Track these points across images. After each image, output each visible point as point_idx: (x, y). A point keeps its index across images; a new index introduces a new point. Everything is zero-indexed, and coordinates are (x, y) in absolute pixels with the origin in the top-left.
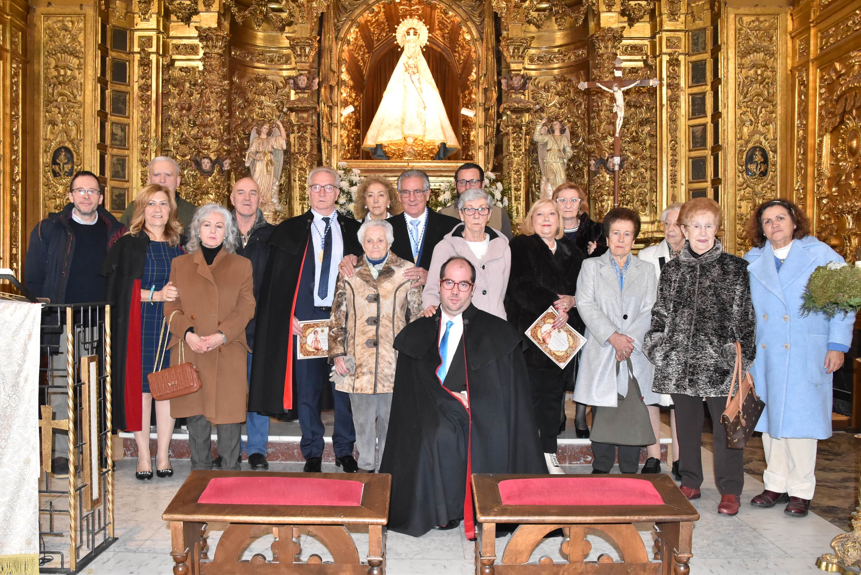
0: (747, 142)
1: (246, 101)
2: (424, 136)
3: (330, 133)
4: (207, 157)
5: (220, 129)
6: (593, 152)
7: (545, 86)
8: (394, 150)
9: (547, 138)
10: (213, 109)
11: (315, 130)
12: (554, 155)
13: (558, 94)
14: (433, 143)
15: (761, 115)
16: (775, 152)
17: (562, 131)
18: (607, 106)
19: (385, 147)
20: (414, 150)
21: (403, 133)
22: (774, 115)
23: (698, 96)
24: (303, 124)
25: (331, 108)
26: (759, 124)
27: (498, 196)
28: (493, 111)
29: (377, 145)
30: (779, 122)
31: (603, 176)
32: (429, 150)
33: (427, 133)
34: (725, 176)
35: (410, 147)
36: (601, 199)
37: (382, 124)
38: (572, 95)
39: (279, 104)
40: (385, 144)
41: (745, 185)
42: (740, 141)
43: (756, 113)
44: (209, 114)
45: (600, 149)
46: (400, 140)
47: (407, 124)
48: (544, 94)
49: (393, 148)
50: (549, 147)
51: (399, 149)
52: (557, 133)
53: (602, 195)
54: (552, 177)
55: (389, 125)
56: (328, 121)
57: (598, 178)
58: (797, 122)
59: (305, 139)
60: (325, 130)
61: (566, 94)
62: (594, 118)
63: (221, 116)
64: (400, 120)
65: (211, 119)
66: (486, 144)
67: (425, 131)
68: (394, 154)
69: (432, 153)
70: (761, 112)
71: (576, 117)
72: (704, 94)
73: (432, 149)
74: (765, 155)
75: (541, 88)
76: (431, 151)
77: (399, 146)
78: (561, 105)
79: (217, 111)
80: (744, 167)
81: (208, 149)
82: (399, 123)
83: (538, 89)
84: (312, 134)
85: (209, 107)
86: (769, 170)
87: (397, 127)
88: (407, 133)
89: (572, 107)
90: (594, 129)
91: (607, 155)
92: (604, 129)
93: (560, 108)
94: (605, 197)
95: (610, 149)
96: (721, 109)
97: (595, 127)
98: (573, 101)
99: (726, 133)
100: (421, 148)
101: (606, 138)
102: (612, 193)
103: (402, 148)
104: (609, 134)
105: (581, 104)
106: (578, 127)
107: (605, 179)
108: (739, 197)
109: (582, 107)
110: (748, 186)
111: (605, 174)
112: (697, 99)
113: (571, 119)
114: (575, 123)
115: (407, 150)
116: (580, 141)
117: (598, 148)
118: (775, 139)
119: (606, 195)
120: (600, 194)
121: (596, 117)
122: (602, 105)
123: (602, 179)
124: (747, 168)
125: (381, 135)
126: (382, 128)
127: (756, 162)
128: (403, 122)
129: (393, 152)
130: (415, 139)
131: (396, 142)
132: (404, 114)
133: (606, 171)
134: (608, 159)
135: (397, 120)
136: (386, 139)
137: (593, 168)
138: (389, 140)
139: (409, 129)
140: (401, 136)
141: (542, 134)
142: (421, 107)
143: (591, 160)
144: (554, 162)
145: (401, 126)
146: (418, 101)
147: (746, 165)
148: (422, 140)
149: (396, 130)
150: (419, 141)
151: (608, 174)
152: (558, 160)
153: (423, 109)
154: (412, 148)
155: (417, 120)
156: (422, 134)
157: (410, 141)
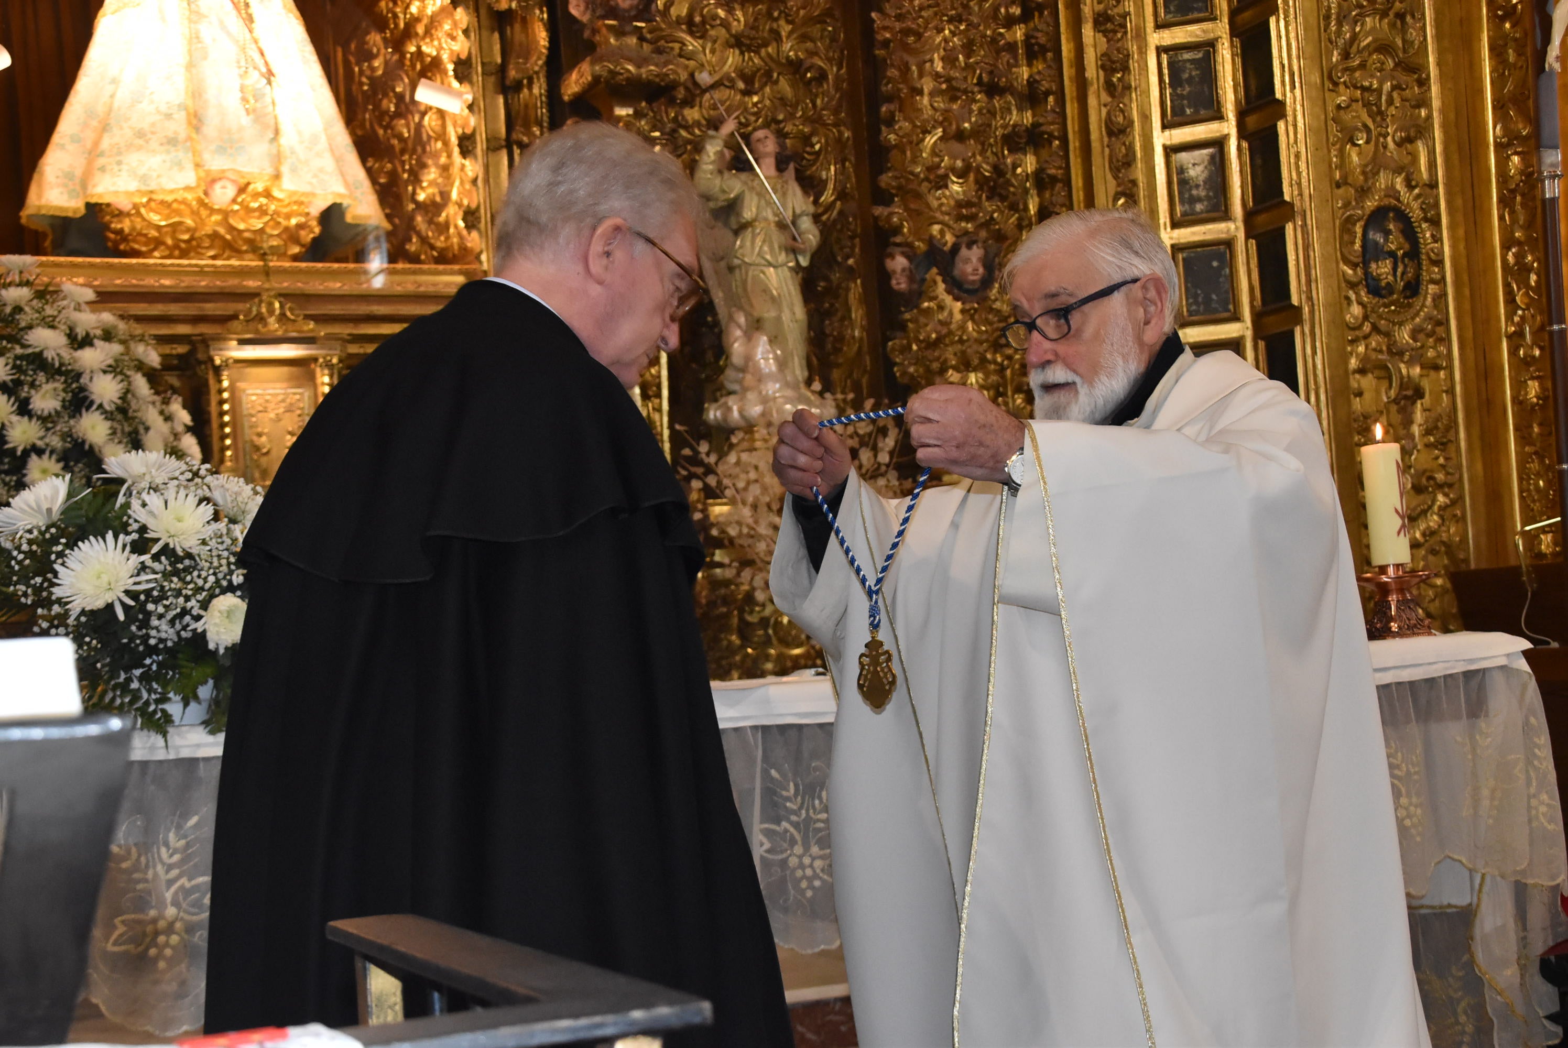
0: (1363, 192)
2: (277, 176)
6: (897, 230)
7: (690, 16)
8: (158, 228)
9: (735, 184)
12: (767, 240)
13: (738, 42)
14: (302, 203)
15: (1392, 110)
16: (1435, 222)
18: (937, 76)
19: (120, 214)
20: (231, 229)
21: (198, 165)
22: (1423, 113)
23: (1187, 56)
26: (1389, 139)
28: (536, 92)
29: (89, 206)
30: (1438, 134)
31: (941, 308)
32: (287, 229)
33: (285, 169)
34: (1310, 298)
35: (216, 218)
37: (105, 128)
38: (787, 46)
40: (124, 204)
41: (1367, 328)
42: (1341, 191)
43: (1378, 106)
45: (921, 217)
46: (187, 189)
47: (210, 129)
48: (692, 44)
49: (155, 218)
50: (748, 214)
51: (175, 227)
53: (942, 368)
54: (769, 314)
55: (140, 134)
57: (928, 313)
58: (1492, 131)
61: (766, 45)
62: (890, 122)
64: (181, 116)
67: (278, 159)
68: (158, 243)
69: (294, 239)
70: (1390, 102)
71: (806, 120)
72: (1209, 46)
73: (300, 226)
74: (1410, 232)
75: (679, 22)
76: (292, 235)
77: (178, 212)
78: (748, 79)
80: (1359, 271)
82: (179, 126)
83: (670, 25)
86: (1425, 276)
87: (172, 142)
88: (215, 163)
89: (785, 86)
90: (894, 154)
91: (949, 238)
92: (934, 152)
93: (748, 93)
94: (953, 375)
95: (960, 218)
96: (1284, 95)
97: (900, 147)
98: (795, 67)
99: (1303, 166)
100: (258, 224)
101: (942, 183)
102: (976, 362)
103: (189, 222)
104: (953, 170)
105: (822, 76)
106: (818, 154)
107: (951, 314)
108: (1353, 363)
109: (829, 86)
110: (1375, 329)
111: (948, 299)
112: (1188, 65)
113: (789, 128)
114: (806, 140)
115: (208, 230)
116: (828, 196)
117: (914, 214)
118: (1433, 185)
119: (955, 368)
120: (935, 366)
121: (898, 116)
122: (921, 75)
123: (942, 316)
124: (1367, 273)
125: (103, 169)
126: (105, 143)
127: (1392, 254)
128: (196, 121)
129: (154, 233)
130: (242, 190)
131: (169, 198)
132: (197, 93)
133: (949, 292)
134: (955, 249)
135: (169, 116)
136: (133, 186)
137: (900, 284)
138: (143, 188)
139: (221, 150)
140: (189, 177)
141: (720, 172)
142: (256, 73)
143: (892, 257)
144: (770, 264)
145: (189, 138)
146: (243, 49)
147: (1366, 264)
148: (267, 194)
149: (168, 152)
150: (256, 195)
151: (956, 299)
152: (782, 257)
153: (265, 81)
154: (225, 222)
155: (246, 120)
156: (270, 171)
157: (223, 195)
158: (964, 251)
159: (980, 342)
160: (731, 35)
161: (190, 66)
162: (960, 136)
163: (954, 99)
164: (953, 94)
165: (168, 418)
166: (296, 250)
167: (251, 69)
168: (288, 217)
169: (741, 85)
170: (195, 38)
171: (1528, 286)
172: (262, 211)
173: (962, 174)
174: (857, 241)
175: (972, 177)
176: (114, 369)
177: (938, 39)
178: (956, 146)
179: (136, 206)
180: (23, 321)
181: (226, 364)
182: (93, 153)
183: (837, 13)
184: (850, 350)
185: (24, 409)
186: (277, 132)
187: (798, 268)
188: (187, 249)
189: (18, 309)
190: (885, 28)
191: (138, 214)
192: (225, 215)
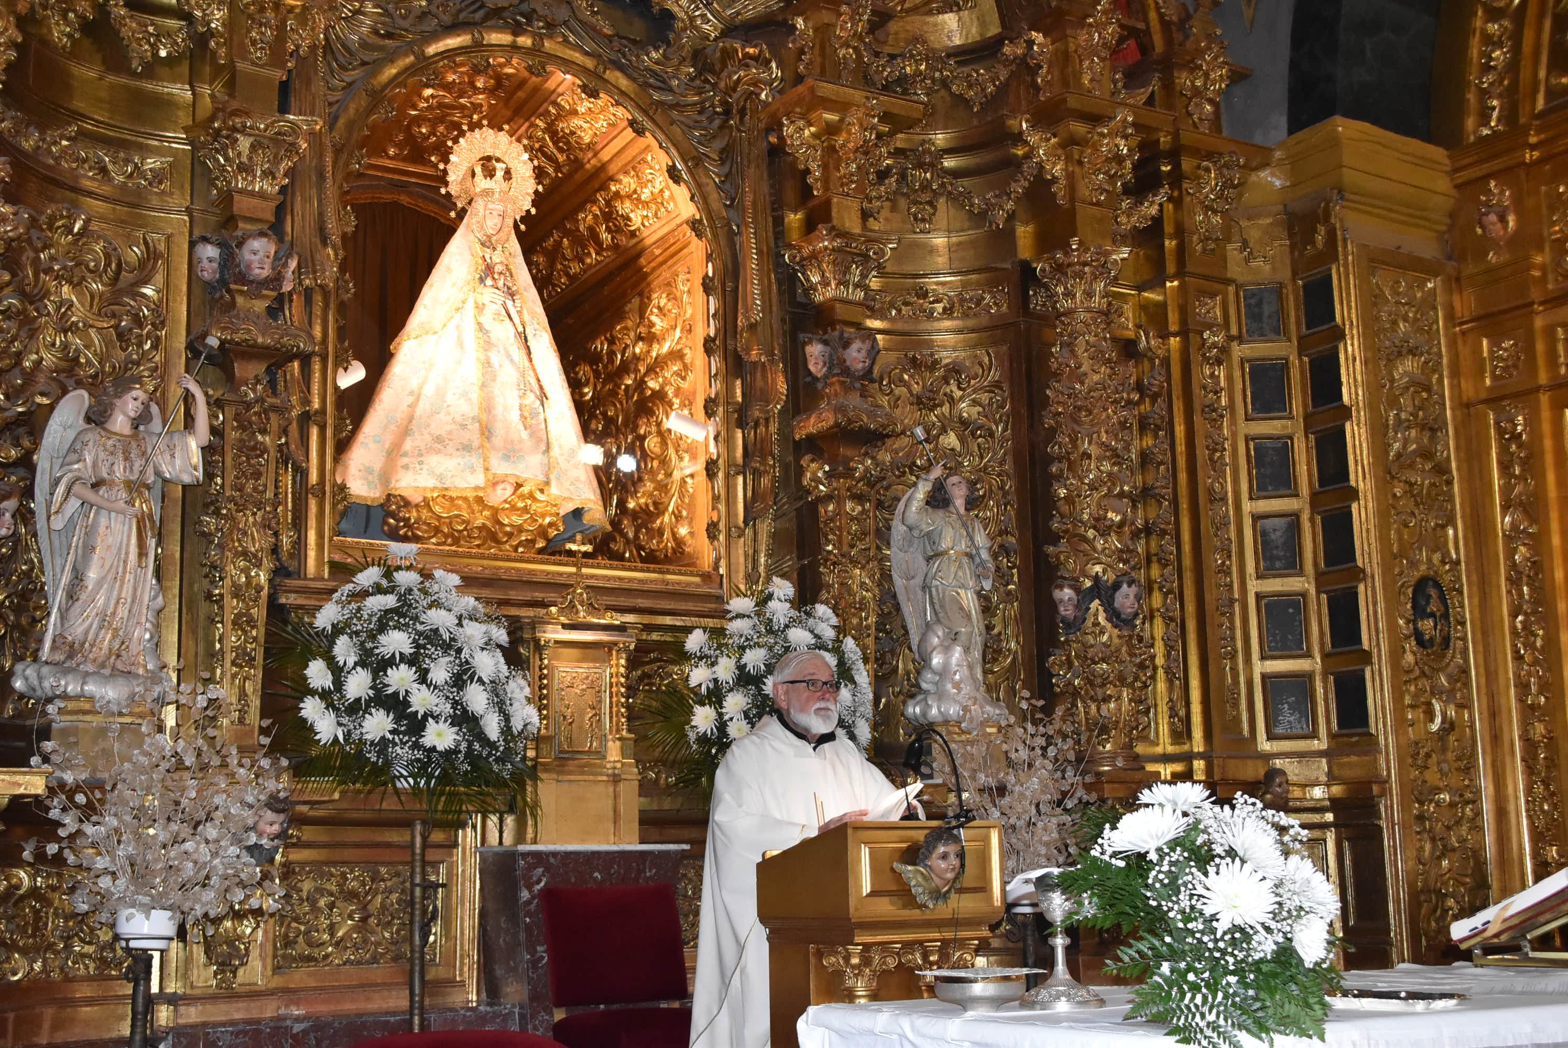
0: (1412, 563)
6: (1063, 566)
8: (439, 518)
9: (933, 520)
12: (961, 567)
13: (918, 401)
14: (556, 506)
16: (1460, 591)
17: (971, 504)
18: (1103, 445)
20: (497, 523)
21: (487, 469)
22: (1449, 506)
23: (1268, 444)
26: (1427, 524)
30: (1460, 522)
31: (1103, 633)
32: (540, 526)
34: (1378, 645)
35: (488, 513)
38: (960, 408)
41: (1417, 671)
42: (1398, 562)
43: (1419, 496)
46: (477, 488)
47: (498, 441)
48: (881, 399)
49: (439, 510)
51: (453, 518)
52: (961, 507)
54: (964, 630)
58: (1500, 525)
60: (293, 430)
61: (941, 404)
62: (1060, 478)
64: (474, 427)
66: (750, 521)
68: (437, 530)
69: (543, 535)
70: (1426, 495)
73: (550, 524)
76: (542, 532)
77: (458, 507)
88: (500, 467)
90: (1064, 505)
92: (1099, 506)
96: (1357, 481)
97: (1069, 499)
99: (1373, 540)
100: (519, 521)
101: (1108, 531)
102: (1131, 680)
103: (466, 515)
104: (1115, 521)
108: (1408, 700)
110: (1423, 674)
112: (1270, 452)
115: (479, 522)
117: (1079, 555)
118: (1458, 562)
121: (1067, 474)
122: (1090, 443)
124: (1416, 629)
125: (406, 467)
126: (408, 445)
127: (1432, 615)
128: (486, 432)
129: (435, 522)
131: (454, 495)
132: (487, 406)
133: (1108, 620)
134: (1116, 585)
135: (463, 426)
136: (431, 483)
137: (1067, 612)
138: (439, 485)
139: (506, 457)
140: (479, 479)
142: (532, 395)
143: (1061, 587)
144: (963, 587)
145: (481, 446)
146: (523, 375)
147: (1414, 622)
149: (463, 457)
150: (524, 496)
151: (1115, 626)
152: (971, 582)
153: (538, 403)
154: (494, 516)
155: (525, 435)
156: (541, 478)
157: (502, 494)
158: (1123, 589)
159: (1133, 663)
160: (912, 395)
161: (483, 386)
162: (1121, 495)
163: (1116, 464)
166: (543, 544)
167: (528, 393)
168: (543, 516)
170: (488, 363)
171: (1533, 647)
172: (525, 510)
174: (1015, 571)
177: (1104, 415)
178: (1116, 503)
179: (427, 500)
181: (548, 644)
182: (395, 453)
183: (1005, 386)
186: (548, 448)
187: (981, 592)
188: (459, 538)
189: (409, 590)
190: (1058, 403)
191: (428, 505)
192: (495, 511)
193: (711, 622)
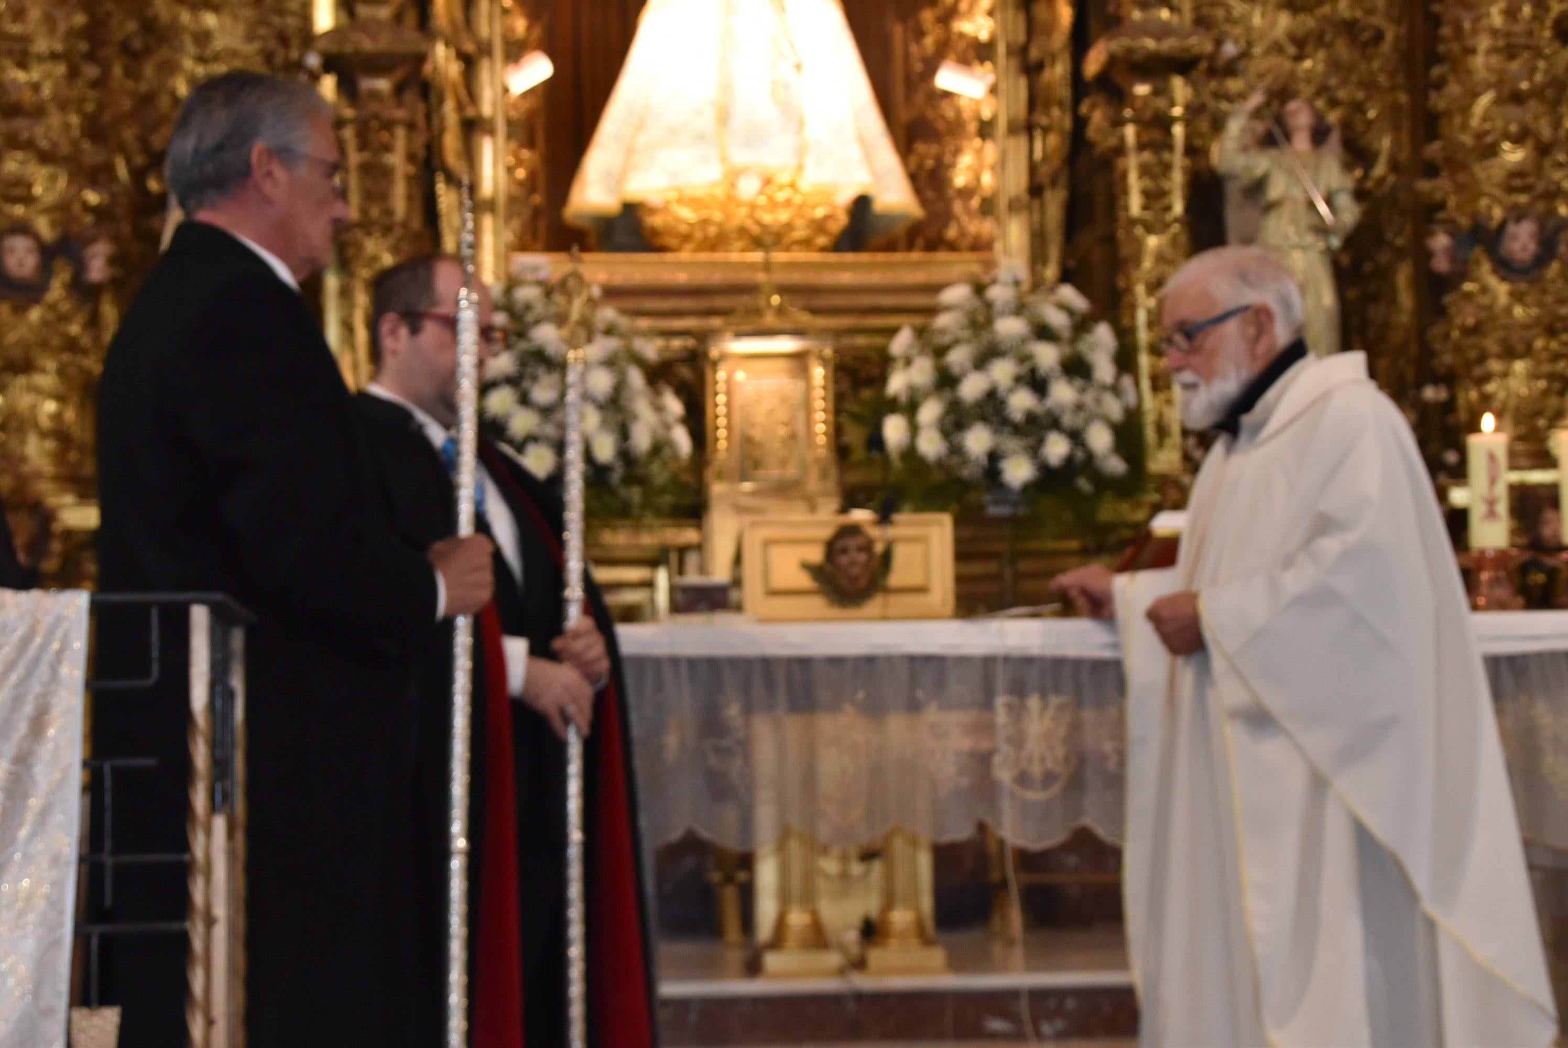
1: (149, 26)
2: (800, 168)
3: (470, 155)
4: (23, 228)
5: (67, 126)
6: (1441, 206)
9: (1261, 163)
10: (41, 45)
11: (420, 140)
12: (1294, 221)
14: (826, 194)
17: (1319, 135)
18: (1494, 33)
19: (652, 211)
21: (724, 160)
24: (376, 116)
25: (469, 63)
27: (1104, 370)
28: (1058, 72)
29: (623, 206)
31: (1485, 290)
33: (809, 162)
35: (744, 211)
36: (1478, 371)
37: (641, 126)
39: (273, 44)
40: (655, 201)
44: (23, 65)
45: (1470, 191)
46: (713, 184)
47: (737, 125)
50: (1273, 193)
51: (705, 222)
52: (1302, 142)
53: (1483, 358)
55: (673, 131)
56: (460, 107)
57: (1469, 296)
59: (386, 173)
60: (451, 142)
62: (1439, 85)
63: (73, 73)
64: (711, 111)
65: (36, 87)
66: (1035, 190)
67: (801, 151)
71: (1362, 85)
73: (827, 218)
76: (819, 226)
77: (707, 207)
78: (1300, 43)
79: (54, 56)
81: (28, 200)
82: (707, 122)
84: (411, 157)
85: (24, 39)
87: (700, 138)
88: (740, 157)
89: (1342, 49)
90: (1443, 123)
91: (1498, 213)
92: (1485, 118)
93: (1299, 58)
94: (1495, 365)
95: (1511, 190)
97: (1448, 114)
98: (1350, 28)
100: (783, 216)
101: (1492, 151)
102: (1520, 348)
103: (717, 216)
104: (1507, 137)
105: (1379, 36)
106: (1370, 123)
107: (1495, 298)
109: (1386, 46)
111: (1493, 281)
113: (1342, 94)
114: (1358, 108)
115: (735, 222)
116: (1379, 169)
117: (1460, 188)
119: (1499, 357)
120: (1473, 354)
121: (1451, 78)
122: (1475, 32)
123: (1484, 300)
125: (638, 166)
126: (641, 140)
128: (724, 117)
129: (683, 229)
130: (767, 182)
131: (698, 194)
132: (727, 88)
133: (1495, 271)
134: (1503, 226)
135: (698, 113)
136: (664, 183)
137: (1441, 264)
138: (674, 185)
139: (747, 143)
140: (716, 171)
141: (1245, 149)
142: (786, 64)
143: (1434, 235)
144: (1295, 247)
145: (717, 134)
146: (776, 40)
148: (793, 186)
149: (696, 148)
150: (781, 188)
151: (1503, 279)
152: (1309, 239)
153: (793, 72)
154: (751, 216)
155: (773, 113)
156: (794, 162)
157: (748, 188)
158: (1512, 228)
159: (1527, 327)
161: (722, 61)
162: (1517, 98)
163: (1512, 57)
164: (1510, 52)
165: (659, 409)
166: (822, 240)
167: (780, 60)
168: (814, 207)
169: (1292, 50)
170: (728, 32)
172: (788, 203)
173: (1518, 140)
175: (1530, 143)
176: (610, 362)
178: (1513, 110)
179: (668, 203)
180: (530, 318)
181: (724, 357)
182: (630, 151)
184: (1396, 337)
185: (524, 400)
186: (801, 123)
187: (1328, 251)
188: (716, 243)
189: (528, 307)
192: (753, 206)
193: (918, 320)
